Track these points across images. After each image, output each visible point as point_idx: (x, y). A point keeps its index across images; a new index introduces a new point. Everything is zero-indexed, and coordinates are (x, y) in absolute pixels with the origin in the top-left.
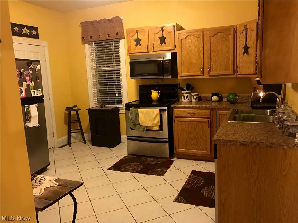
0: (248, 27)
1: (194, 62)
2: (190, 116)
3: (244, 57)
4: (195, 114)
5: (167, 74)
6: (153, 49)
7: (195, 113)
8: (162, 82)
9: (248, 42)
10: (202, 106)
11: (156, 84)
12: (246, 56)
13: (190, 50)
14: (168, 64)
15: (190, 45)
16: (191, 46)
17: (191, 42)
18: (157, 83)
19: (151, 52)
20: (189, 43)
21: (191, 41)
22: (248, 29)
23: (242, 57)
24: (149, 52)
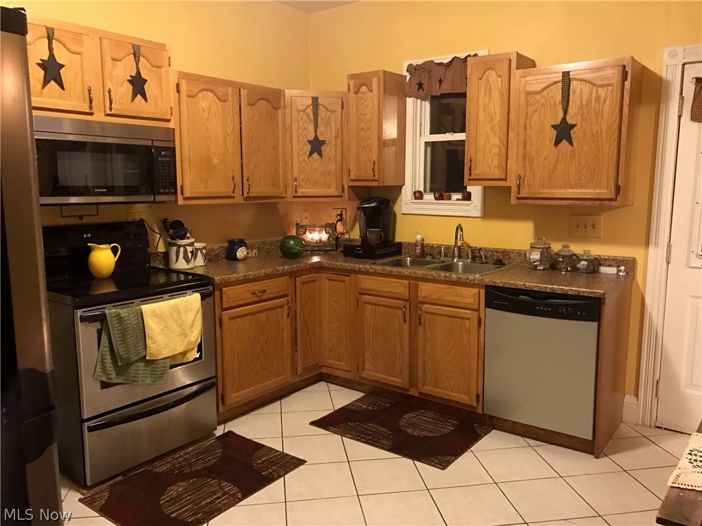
0: (320, 101)
1: (215, 161)
2: (256, 299)
3: (309, 160)
4: (264, 291)
5: (167, 191)
6: (111, 109)
7: (266, 288)
8: (98, 215)
9: (322, 133)
10: (276, 270)
11: (77, 221)
12: (315, 160)
13: (207, 130)
14: (168, 159)
15: (206, 115)
16: (208, 120)
17: (209, 108)
18: (81, 218)
19: (99, 117)
20: (204, 109)
21: (208, 105)
22: (320, 107)
23: (304, 160)
24: (92, 114)
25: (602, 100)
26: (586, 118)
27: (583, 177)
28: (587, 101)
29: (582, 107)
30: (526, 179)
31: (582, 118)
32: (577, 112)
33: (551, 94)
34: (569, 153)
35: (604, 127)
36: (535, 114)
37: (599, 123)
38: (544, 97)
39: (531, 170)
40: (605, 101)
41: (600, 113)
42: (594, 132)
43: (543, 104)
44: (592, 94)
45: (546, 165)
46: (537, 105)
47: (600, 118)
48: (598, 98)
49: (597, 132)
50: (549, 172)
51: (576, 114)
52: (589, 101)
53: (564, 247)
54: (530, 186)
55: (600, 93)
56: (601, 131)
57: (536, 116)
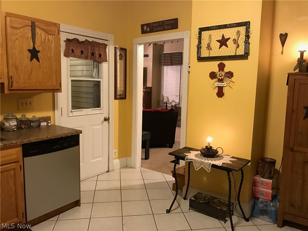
25: (50, 41)
26: (44, 49)
27: (45, 79)
28: (44, 40)
29: (42, 42)
30: (14, 78)
31: (42, 48)
32: (40, 45)
33: (25, 32)
34: (38, 65)
35: (53, 55)
36: (17, 41)
37: (50, 52)
38: (21, 32)
39: (17, 74)
40: (52, 42)
41: (51, 47)
42: (48, 56)
43: (21, 36)
44: (46, 37)
45: (26, 71)
46: (18, 36)
47: (51, 50)
48: (49, 40)
49: (50, 57)
50: (28, 75)
51: (39, 46)
52: (45, 40)
53: (22, 116)
54: (17, 82)
55: (49, 37)
56: (52, 56)
57: (17, 42)
